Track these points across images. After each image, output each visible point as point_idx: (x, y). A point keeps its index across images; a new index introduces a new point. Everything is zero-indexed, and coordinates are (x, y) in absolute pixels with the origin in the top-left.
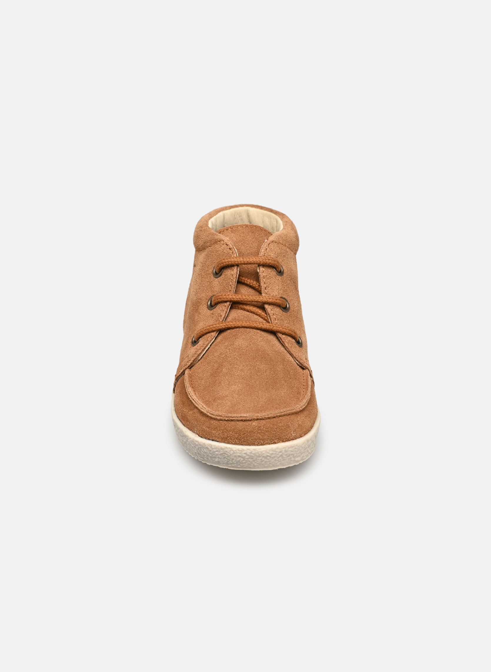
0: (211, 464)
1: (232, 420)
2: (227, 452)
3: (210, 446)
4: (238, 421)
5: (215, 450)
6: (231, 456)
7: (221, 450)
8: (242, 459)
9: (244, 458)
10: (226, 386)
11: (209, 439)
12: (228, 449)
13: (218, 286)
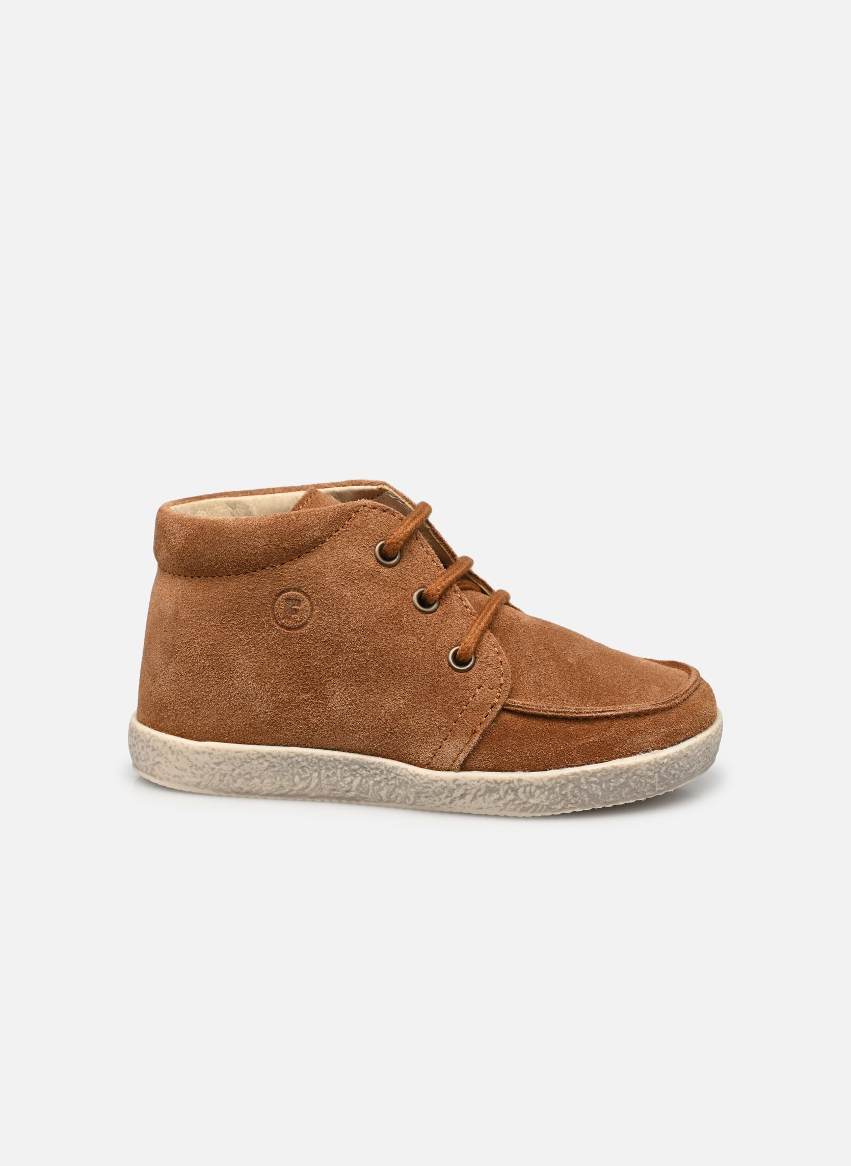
3: (689, 748)
6: (712, 747)
11: (679, 742)
12: (709, 738)
13: (409, 575)
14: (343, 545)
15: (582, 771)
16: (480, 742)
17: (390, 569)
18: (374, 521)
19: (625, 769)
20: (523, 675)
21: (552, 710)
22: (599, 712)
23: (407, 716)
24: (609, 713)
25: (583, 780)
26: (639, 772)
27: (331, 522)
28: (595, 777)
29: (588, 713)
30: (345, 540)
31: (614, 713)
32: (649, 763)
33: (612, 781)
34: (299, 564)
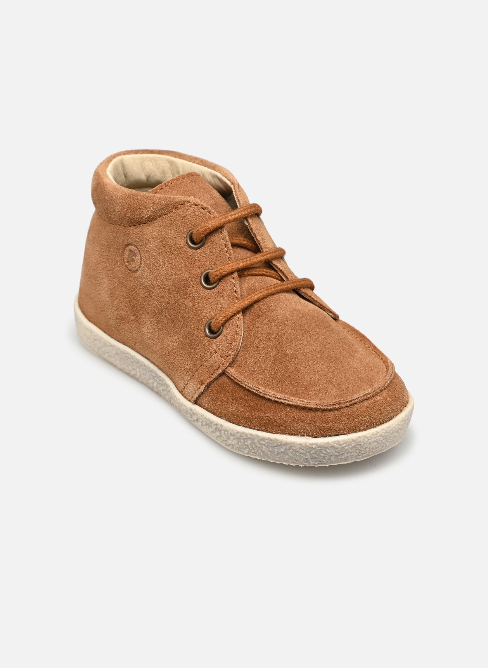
0: (329, 465)
1: (355, 404)
2: (360, 442)
3: (337, 442)
4: (362, 401)
5: (344, 445)
6: (365, 444)
7: (353, 443)
8: (376, 444)
9: (378, 442)
10: (307, 368)
11: (330, 436)
12: (361, 438)
13: (206, 258)
14: (167, 225)
15: (256, 435)
16: (205, 390)
17: (194, 251)
18: (192, 214)
19: (284, 443)
20: (249, 353)
21: (250, 385)
22: (277, 398)
23: (175, 355)
24: (283, 401)
25: (256, 441)
26: (294, 448)
27: (161, 208)
28: (264, 441)
29: (270, 396)
30: (169, 222)
31: (287, 402)
32: (301, 445)
33: (276, 448)
34: (139, 229)
